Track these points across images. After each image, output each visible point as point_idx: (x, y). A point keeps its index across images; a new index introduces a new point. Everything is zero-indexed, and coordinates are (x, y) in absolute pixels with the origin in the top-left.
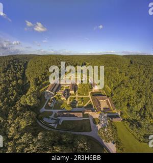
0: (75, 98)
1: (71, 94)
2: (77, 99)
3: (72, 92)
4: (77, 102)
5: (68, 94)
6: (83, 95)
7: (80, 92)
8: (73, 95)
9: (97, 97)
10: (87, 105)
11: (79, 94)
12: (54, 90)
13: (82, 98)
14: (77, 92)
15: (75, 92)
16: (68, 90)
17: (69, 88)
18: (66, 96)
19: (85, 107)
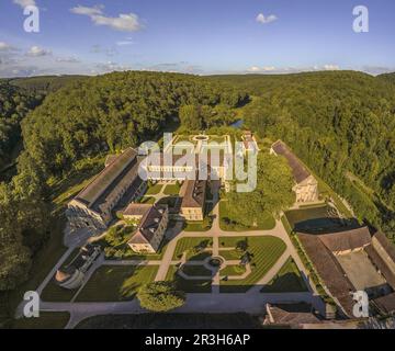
0: (206, 243)
1: (185, 225)
2: (215, 250)
3: (192, 213)
4: (216, 264)
5: (172, 223)
6: (249, 228)
7: (234, 212)
8: (195, 226)
9: (323, 238)
10: (277, 280)
11: (227, 222)
12: (110, 200)
13: (243, 244)
14: (216, 211)
15: (207, 210)
16: (173, 203)
17: (182, 193)
18: (158, 234)
19: (265, 289)
